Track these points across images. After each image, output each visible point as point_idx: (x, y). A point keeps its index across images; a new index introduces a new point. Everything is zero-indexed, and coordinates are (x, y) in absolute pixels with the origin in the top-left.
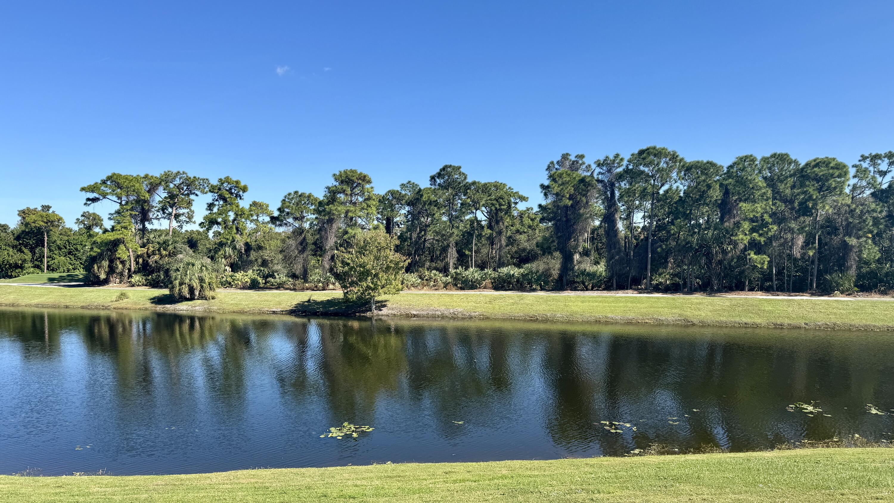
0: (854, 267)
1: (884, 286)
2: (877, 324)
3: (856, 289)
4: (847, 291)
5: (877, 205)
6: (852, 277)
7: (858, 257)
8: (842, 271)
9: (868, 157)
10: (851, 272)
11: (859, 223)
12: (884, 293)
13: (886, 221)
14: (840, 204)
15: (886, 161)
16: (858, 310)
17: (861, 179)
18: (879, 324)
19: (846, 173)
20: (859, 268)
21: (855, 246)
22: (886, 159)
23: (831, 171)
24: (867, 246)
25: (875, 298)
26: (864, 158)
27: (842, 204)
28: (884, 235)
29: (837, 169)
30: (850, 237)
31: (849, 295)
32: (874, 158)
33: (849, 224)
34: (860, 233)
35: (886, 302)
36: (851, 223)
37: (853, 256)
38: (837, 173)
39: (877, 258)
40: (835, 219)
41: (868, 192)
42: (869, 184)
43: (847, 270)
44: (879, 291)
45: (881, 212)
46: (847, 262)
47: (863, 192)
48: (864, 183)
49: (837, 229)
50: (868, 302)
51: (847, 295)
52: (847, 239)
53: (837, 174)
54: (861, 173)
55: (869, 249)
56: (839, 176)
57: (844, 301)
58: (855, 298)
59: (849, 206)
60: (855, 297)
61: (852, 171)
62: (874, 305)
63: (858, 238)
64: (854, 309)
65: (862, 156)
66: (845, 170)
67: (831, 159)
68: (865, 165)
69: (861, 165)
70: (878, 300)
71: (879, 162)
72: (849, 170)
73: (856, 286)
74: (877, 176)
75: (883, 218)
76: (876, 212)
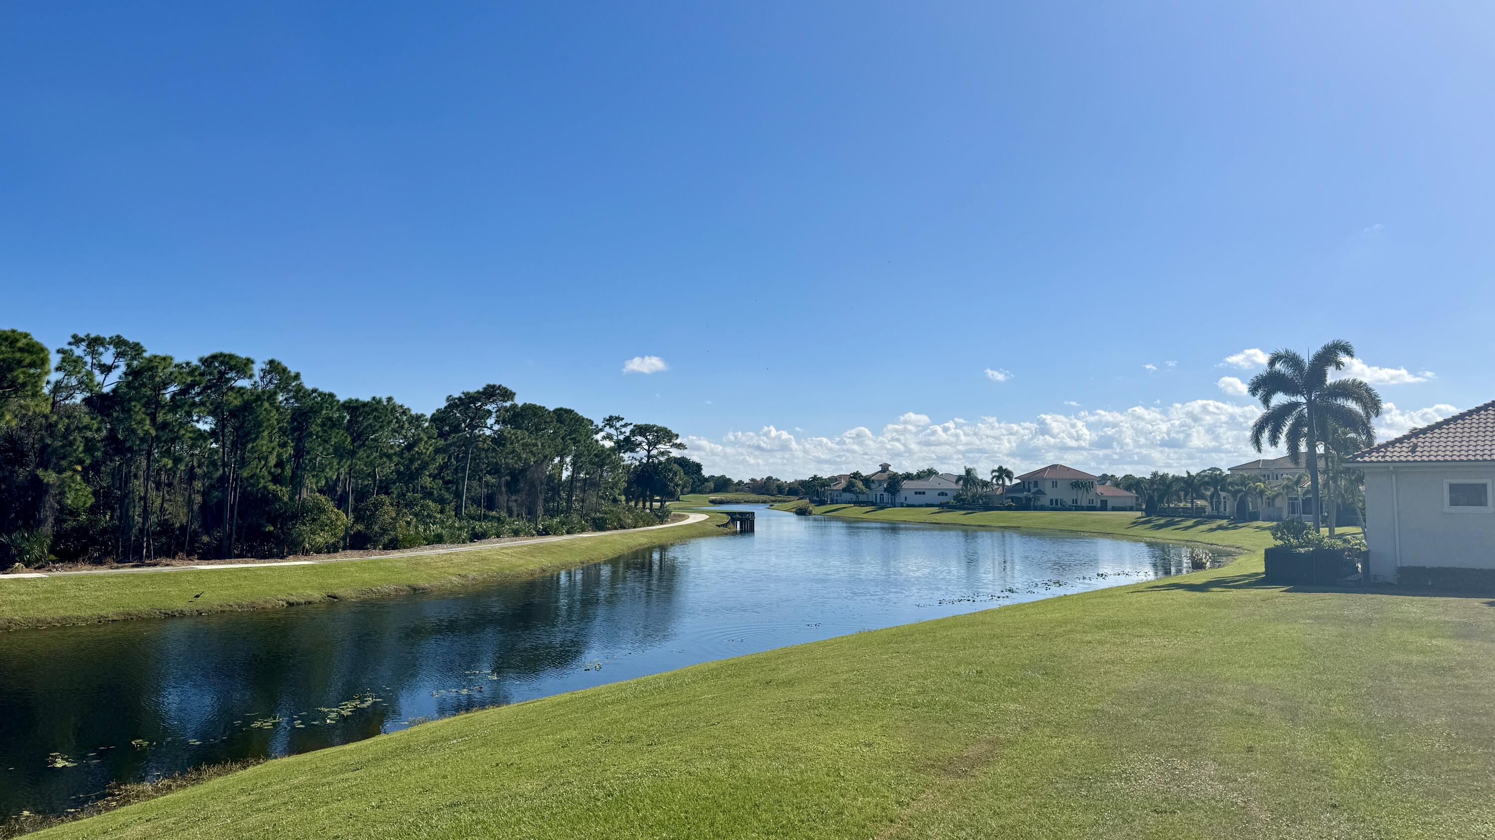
0: (51, 520)
1: (99, 550)
2: (83, 614)
3: (52, 557)
4: (37, 560)
5: (92, 419)
6: (47, 536)
7: (59, 503)
8: (29, 528)
9: (83, 340)
10: (44, 529)
11: (63, 446)
12: (98, 562)
13: (104, 446)
14: (30, 413)
15: (112, 349)
16: (53, 592)
17: (69, 374)
18: (86, 613)
19: (44, 361)
20: (59, 521)
21: (54, 484)
22: (111, 347)
23: (18, 355)
24: (73, 485)
25: (84, 571)
26: (77, 340)
27: (34, 412)
28: (103, 468)
29: (29, 352)
30: (46, 469)
31: (39, 568)
32: (94, 343)
33: (45, 447)
34: (64, 463)
35: (99, 577)
36: (48, 445)
37: (50, 501)
38: (28, 359)
39: (88, 505)
40: (21, 438)
41: (79, 398)
42: (81, 383)
43: (38, 526)
44: (89, 559)
45: (99, 430)
46: (39, 513)
47: (71, 396)
48: (74, 382)
49: (24, 455)
50: (70, 578)
51: (35, 569)
52: (40, 472)
53: (27, 361)
54: (69, 362)
55: (77, 490)
56: (32, 365)
57: (29, 580)
58: (49, 573)
59: (46, 417)
60: (50, 571)
61: (55, 360)
62: (79, 582)
63: (60, 472)
64: (46, 591)
65: (74, 337)
66: (42, 355)
67: (21, 334)
68: (79, 351)
69: (71, 350)
70: (86, 575)
71: (101, 349)
72: (50, 356)
73: (51, 552)
74: (97, 372)
75: (102, 441)
76: (91, 430)
